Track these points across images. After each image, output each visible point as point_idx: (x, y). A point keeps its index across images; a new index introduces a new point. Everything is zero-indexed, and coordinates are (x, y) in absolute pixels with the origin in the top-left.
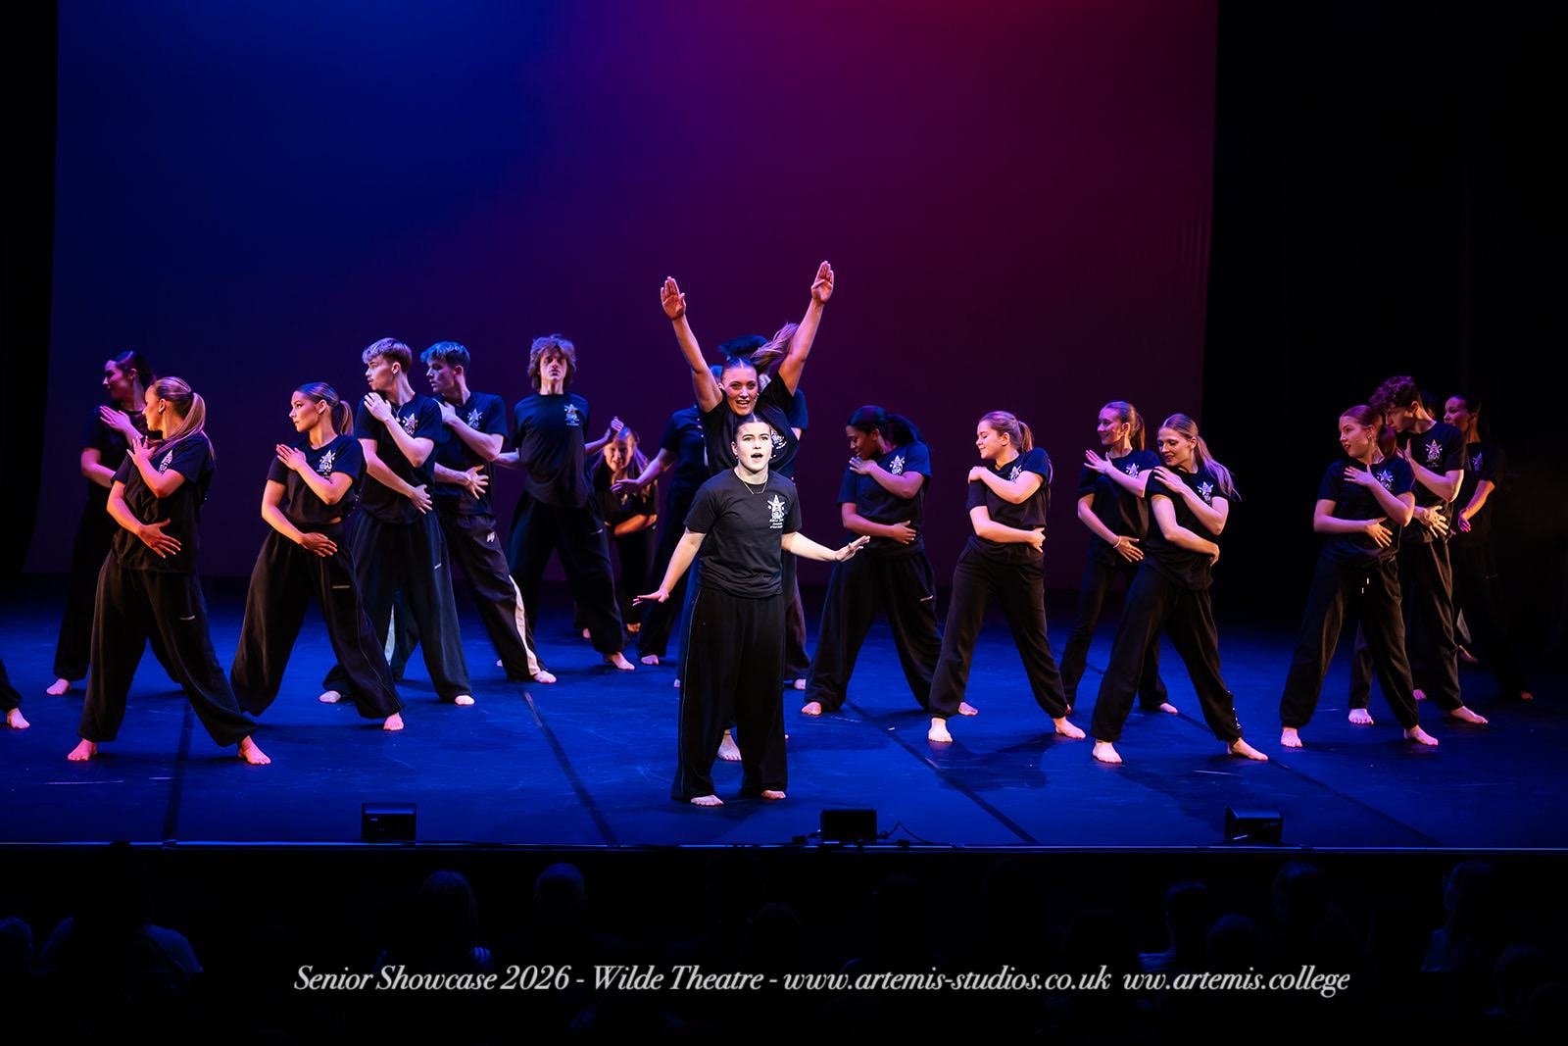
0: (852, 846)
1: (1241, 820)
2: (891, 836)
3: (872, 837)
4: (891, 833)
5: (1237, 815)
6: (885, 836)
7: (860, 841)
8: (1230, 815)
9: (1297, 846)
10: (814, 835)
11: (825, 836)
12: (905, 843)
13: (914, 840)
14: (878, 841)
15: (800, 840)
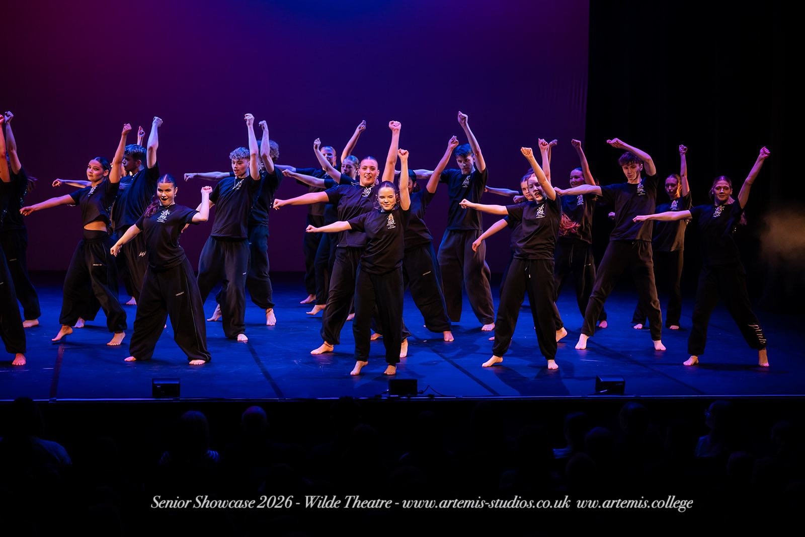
0: (405, 398)
1: (603, 382)
2: (425, 392)
3: (415, 393)
6: (422, 392)
7: (408, 395)
8: (598, 379)
10: (386, 393)
11: (391, 393)
12: (432, 396)
13: (436, 394)
14: (418, 395)
15: (379, 396)
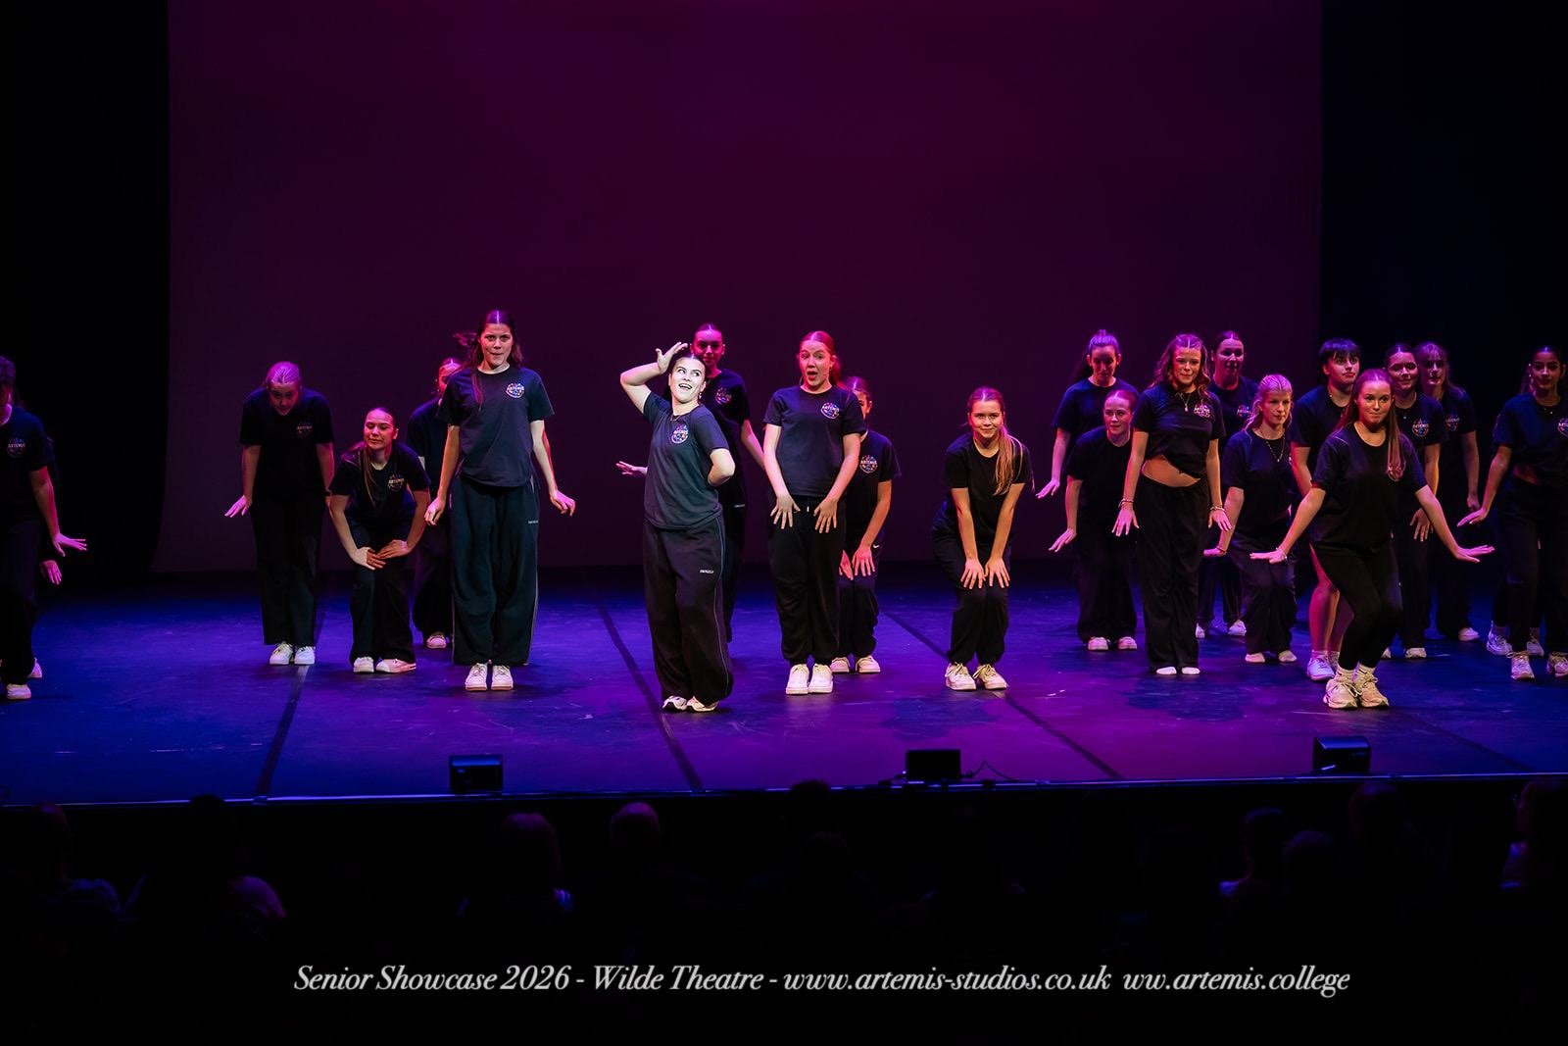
0: (936, 786)
1: (1328, 749)
2: (976, 776)
3: (956, 776)
4: (977, 772)
5: (1324, 747)
6: (971, 775)
7: (944, 781)
8: (1317, 746)
9: (1386, 775)
10: (901, 776)
11: (910, 777)
12: (989, 784)
13: (999, 778)
14: (964, 780)
15: (888, 783)
